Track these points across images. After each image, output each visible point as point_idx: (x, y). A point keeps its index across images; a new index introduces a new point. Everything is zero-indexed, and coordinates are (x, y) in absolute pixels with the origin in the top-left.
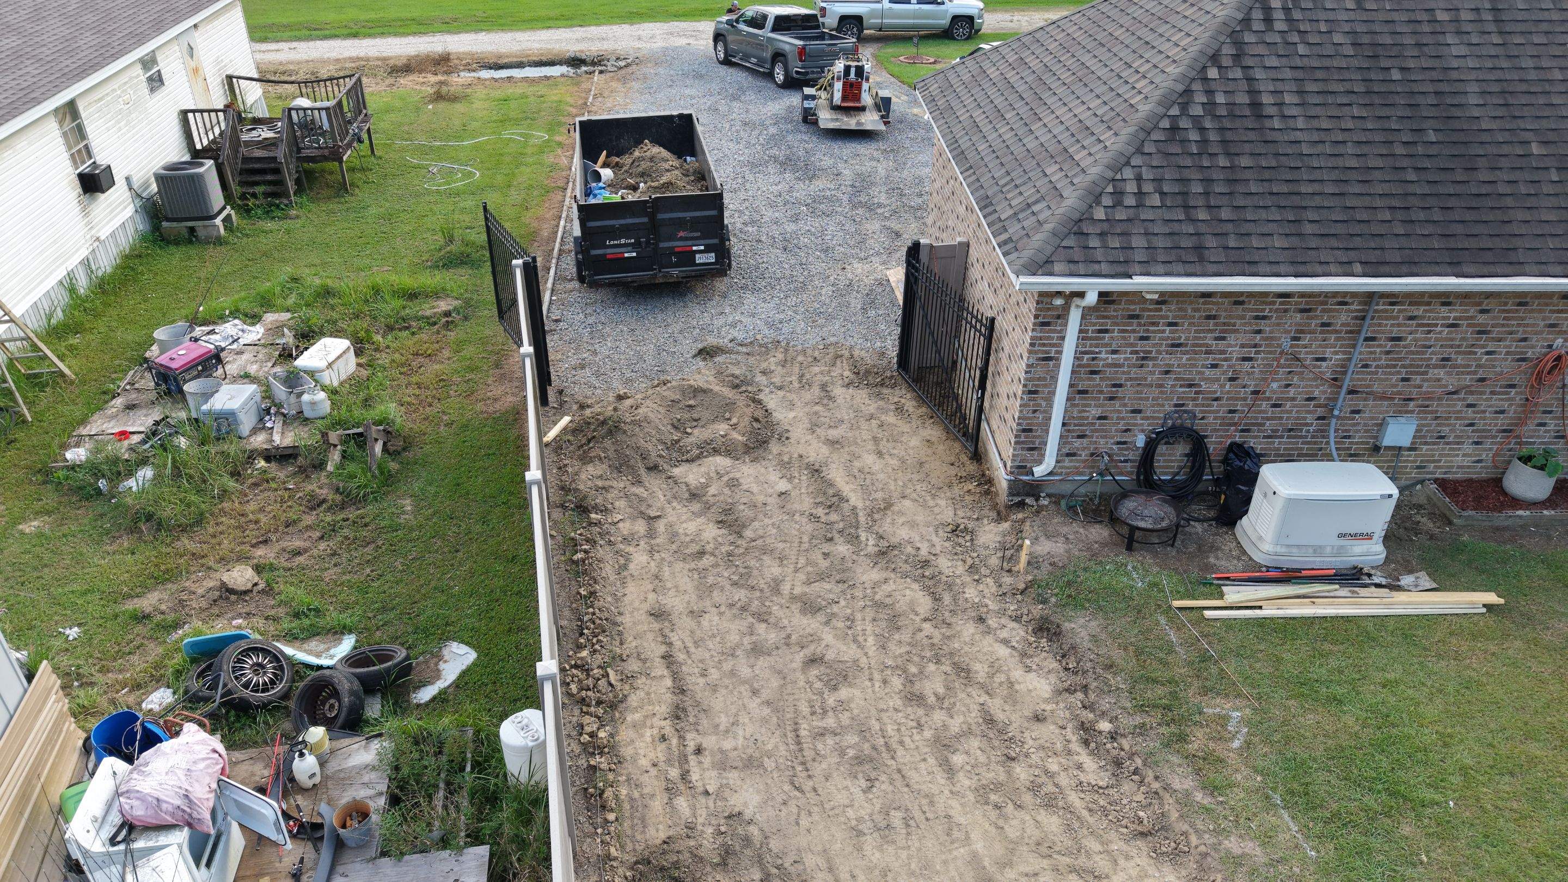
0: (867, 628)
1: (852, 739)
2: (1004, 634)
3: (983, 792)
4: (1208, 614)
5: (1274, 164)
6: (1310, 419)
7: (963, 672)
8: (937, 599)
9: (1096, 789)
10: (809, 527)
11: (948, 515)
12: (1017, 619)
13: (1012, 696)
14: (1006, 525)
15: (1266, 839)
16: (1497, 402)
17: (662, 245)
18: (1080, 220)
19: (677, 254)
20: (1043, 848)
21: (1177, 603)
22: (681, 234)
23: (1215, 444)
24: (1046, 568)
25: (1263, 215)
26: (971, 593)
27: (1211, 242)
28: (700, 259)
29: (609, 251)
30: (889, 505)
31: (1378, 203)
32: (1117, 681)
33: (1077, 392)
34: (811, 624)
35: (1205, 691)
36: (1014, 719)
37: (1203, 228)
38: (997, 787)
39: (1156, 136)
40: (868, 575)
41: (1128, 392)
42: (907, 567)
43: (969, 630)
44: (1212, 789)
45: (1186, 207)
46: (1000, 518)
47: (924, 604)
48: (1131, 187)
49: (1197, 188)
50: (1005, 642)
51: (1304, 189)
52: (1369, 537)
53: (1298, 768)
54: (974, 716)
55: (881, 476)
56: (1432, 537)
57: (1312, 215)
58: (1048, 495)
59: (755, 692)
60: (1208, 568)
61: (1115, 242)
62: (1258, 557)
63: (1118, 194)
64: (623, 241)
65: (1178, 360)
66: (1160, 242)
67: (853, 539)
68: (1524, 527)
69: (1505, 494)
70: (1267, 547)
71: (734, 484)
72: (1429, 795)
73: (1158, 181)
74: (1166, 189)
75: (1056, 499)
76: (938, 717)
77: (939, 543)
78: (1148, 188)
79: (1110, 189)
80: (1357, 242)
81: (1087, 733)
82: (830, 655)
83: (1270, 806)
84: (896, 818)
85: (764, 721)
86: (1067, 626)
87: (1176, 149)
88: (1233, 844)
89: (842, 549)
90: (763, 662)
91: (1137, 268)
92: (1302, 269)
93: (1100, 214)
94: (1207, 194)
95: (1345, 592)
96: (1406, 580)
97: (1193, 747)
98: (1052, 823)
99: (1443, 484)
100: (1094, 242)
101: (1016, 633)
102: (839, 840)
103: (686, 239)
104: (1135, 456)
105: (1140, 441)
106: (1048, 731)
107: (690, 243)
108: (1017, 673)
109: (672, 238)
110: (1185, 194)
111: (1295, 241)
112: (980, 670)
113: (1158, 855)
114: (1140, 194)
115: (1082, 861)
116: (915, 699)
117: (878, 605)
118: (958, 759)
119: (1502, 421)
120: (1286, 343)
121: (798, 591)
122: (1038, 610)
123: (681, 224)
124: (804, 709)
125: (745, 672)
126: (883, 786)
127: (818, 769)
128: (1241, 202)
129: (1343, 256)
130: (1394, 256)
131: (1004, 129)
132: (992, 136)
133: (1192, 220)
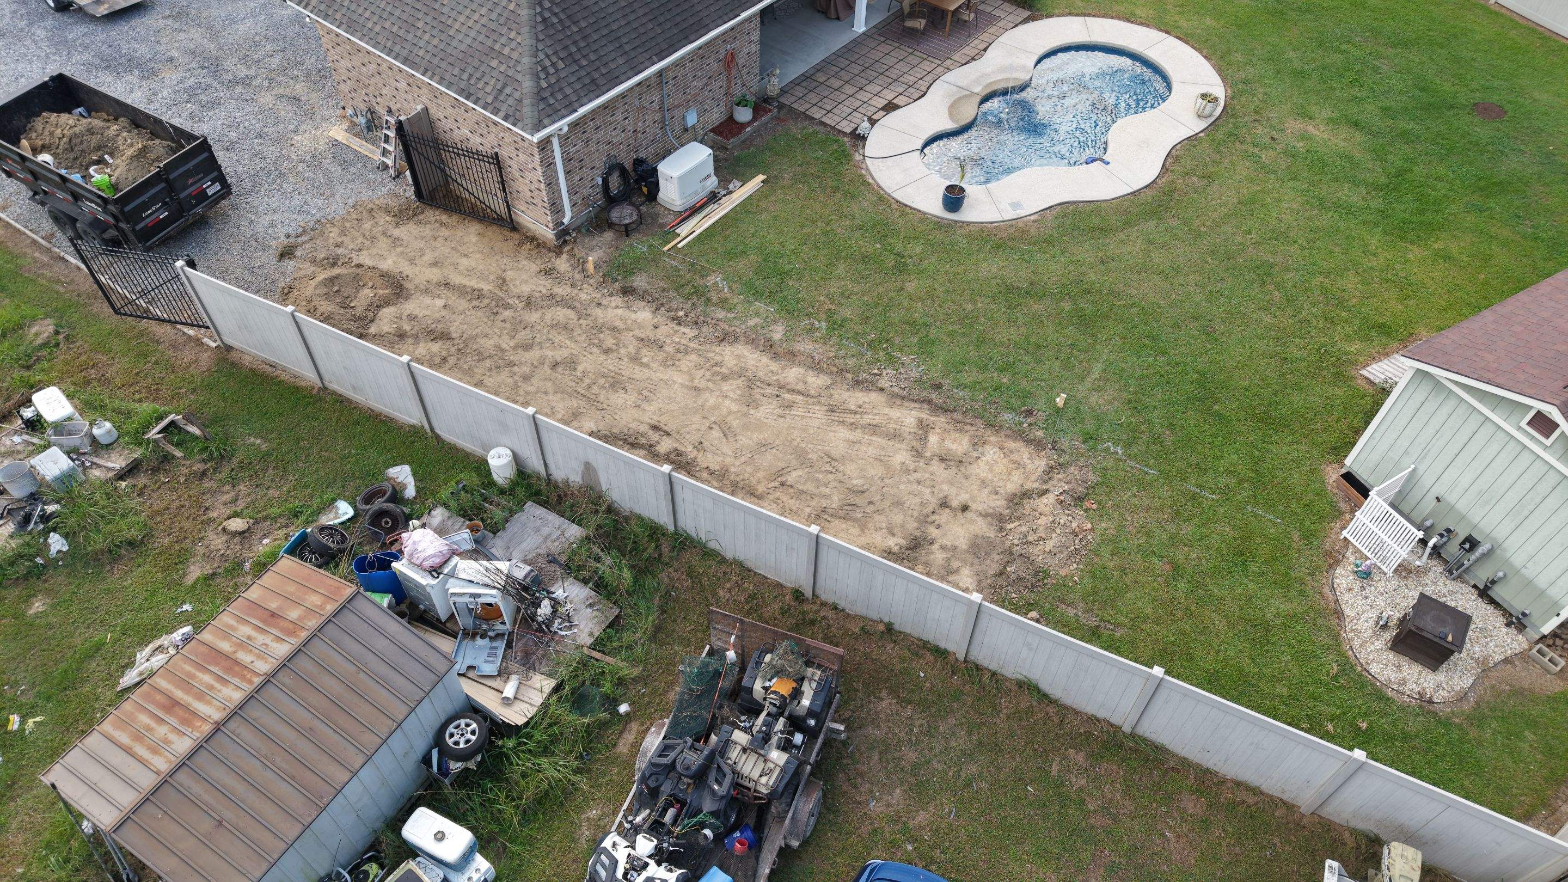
0: (558, 338)
1: (602, 381)
2: (613, 304)
3: (664, 363)
4: (680, 246)
6: (658, 131)
7: (614, 329)
8: (574, 308)
9: (696, 337)
10: (479, 314)
11: (534, 267)
12: (612, 295)
13: (640, 326)
14: (564, 256)
15: (757, 314)
16: (719, 84)
17: (182, 196)
18: (539, 92)
19: (195, 197)
20: (699, 366)
21: (666, 249)
22: (190, 181)
23: (628, 165)
24: (604, 265)
25: (606, 50)
26: (584, 296)
27: (596, 75)
28: (210, 192)
29: (148, 220)
30: (504, 280)
31: (644, 20)
32: (671, 294)
33: (568, 173)
34: (534, 354)
35: (702, 277)
36: (648, 333)
37: (589, 70)
38: (666, 359)
39: (539, 29)
40: (534, 317)
41: (585, 162)
42: (546, 303)
43: (598, 312)
44: (731, 310)
45: (575, 61)
46: (559, 254)
47: (571, 313)
48: (547, 63)
49: (574, 49)
50: (617, 307)
51: (614, 27)
52: (709, 176)
53: (749, 285)
54: (635, 342)
55: (481, 267)
56: (726, 160)
57: (624, 40)
58: (573, 230)
59: (546, 393)
60: (662, 226)
61: (560, 96)
62: (678, 209)
63: (544, 69)
64: (154, 208)
65: (600, 135)
66: (578, 86)
67: (507, 306)
68: (751, 135)
69: (737, 123)
70: (678, 203)
71: (412, 318)
72: (790, 267)
73: (556, 53)
74: (562, 56)
75: (578, 229)
76: (623, 351)
77: (548, 283)
78: (554, 59)
79: (540, 69)
80: (648, 45)
81: (676, 319)
82: (559, 359)
83: (750, 303)
84: (645, 392)
85: (563, 399)
86: (635, 285)
87: (552, 32)
88: (751, 323)
89: (507, 313)
90: (534, 381)
91: (576, 105)
92: (636, 70)
93: (544, 84)
94: (579, 50)
95: (716, 206)
96: (731, 187)
97: (714, 301)
98: (693, 357)
99: (713, 130)
100: (552, 101)
101: (617, 300)
102: (636, 413)
103: (195, 183)
104: (599, 190)
105: (600, 181)
106: (663, 330)
107: (198, 185)
108: (633, 316)
109: (185, 187)
110: (570, 54)
111: (625, 56)
112: (619, 324)
113: (730, 343)
114: (553, 64)
115: (712, 362)
116: (608, 351)
117: (553, 326)
118: (645, 360)
119: (723, 91)
120: (637, 102)
121: (512, 344)
122: (617, 286)
123: (188, 174)
124: (574, 384)
125: (532, 389)
126: (630, 387)
127: (602, 398)
128: (595, 47)
129: (647, 55)
130: (664, 46)
131: (426, 37)
132: (422, 44)
133: (582, 67)
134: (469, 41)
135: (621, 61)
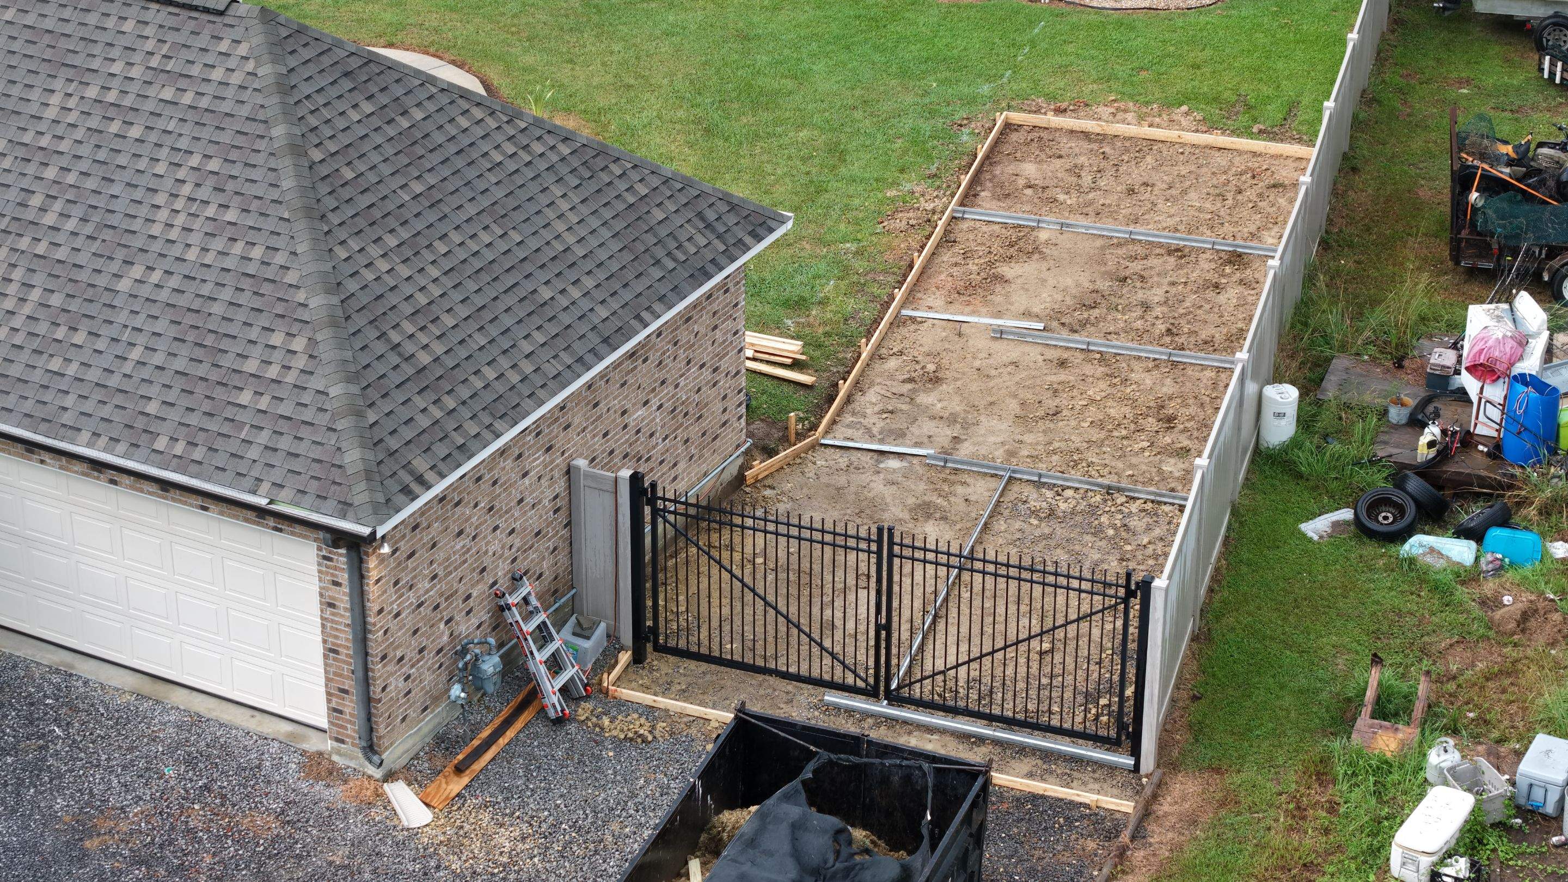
131: (575, 293)
132: (585, 305)
134: (606, 234)
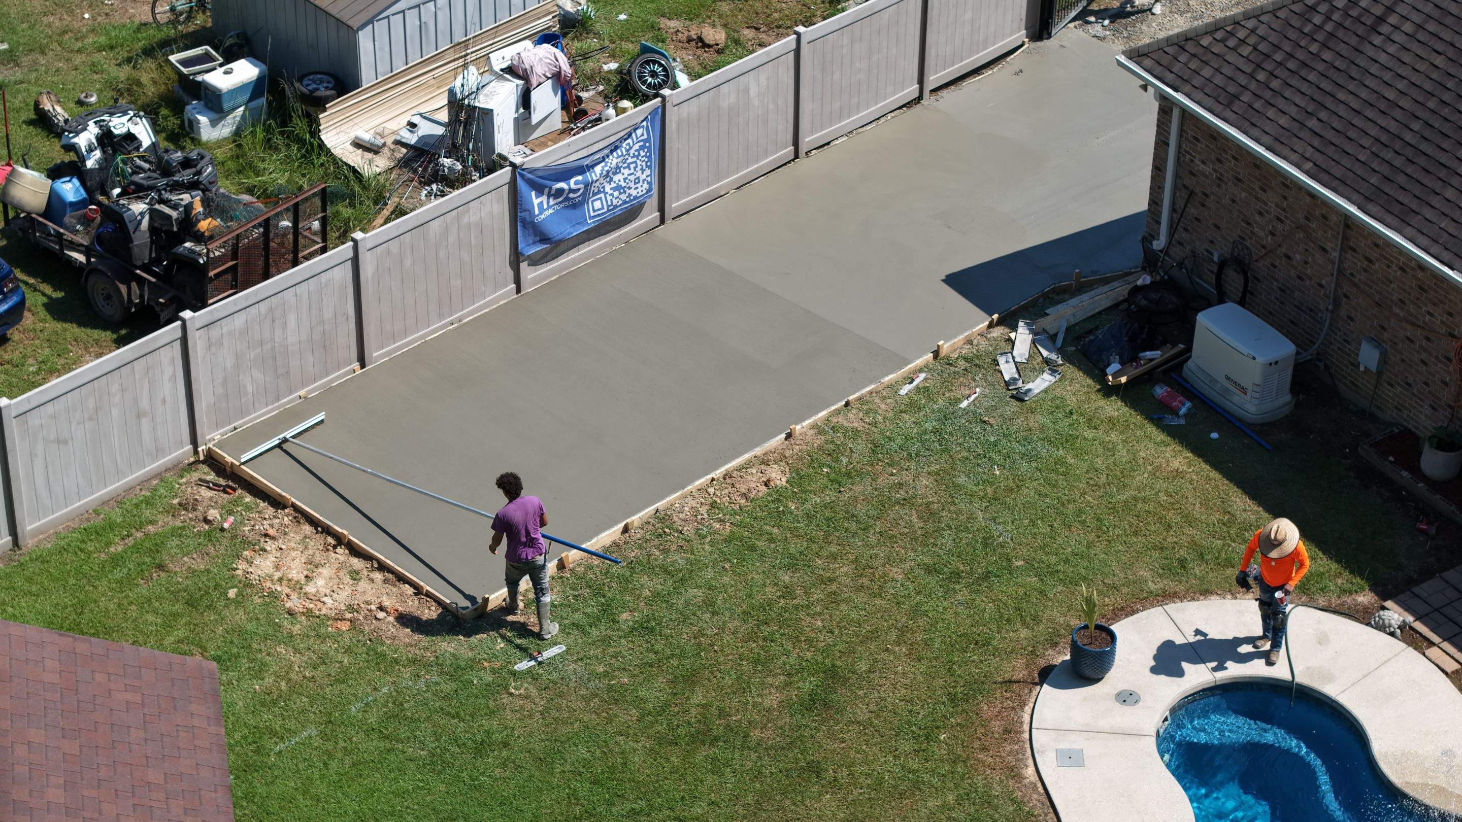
5: (1343, 67)
18: (1191, 39)
25: (1298, 99)
27: (1246, 97)
31: (1374, 132)
37: (1253, 86)
41: (1212, 205)
45: (1259, 66)
48: (1241, 34)
57: (1323, 115)
66: (1219, 80)
73: (1263, 38)
74: (1260, 47)
79: (1228, 29)
80: (1330, 150)
91: (1188, 88)
92: (1278, 147)
93: (1205, 42)
104: (1213, 266)
105: (1218, 255)
114: (1243, 41)
120: (1302, 218)
128: (1294, 82)
129: (1310, 151)
130: (1337, 171)
133: (1252, 76)
135: (1283, 121)
